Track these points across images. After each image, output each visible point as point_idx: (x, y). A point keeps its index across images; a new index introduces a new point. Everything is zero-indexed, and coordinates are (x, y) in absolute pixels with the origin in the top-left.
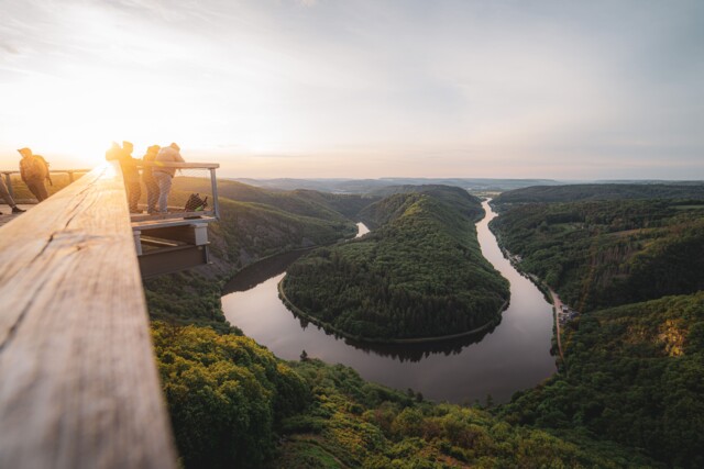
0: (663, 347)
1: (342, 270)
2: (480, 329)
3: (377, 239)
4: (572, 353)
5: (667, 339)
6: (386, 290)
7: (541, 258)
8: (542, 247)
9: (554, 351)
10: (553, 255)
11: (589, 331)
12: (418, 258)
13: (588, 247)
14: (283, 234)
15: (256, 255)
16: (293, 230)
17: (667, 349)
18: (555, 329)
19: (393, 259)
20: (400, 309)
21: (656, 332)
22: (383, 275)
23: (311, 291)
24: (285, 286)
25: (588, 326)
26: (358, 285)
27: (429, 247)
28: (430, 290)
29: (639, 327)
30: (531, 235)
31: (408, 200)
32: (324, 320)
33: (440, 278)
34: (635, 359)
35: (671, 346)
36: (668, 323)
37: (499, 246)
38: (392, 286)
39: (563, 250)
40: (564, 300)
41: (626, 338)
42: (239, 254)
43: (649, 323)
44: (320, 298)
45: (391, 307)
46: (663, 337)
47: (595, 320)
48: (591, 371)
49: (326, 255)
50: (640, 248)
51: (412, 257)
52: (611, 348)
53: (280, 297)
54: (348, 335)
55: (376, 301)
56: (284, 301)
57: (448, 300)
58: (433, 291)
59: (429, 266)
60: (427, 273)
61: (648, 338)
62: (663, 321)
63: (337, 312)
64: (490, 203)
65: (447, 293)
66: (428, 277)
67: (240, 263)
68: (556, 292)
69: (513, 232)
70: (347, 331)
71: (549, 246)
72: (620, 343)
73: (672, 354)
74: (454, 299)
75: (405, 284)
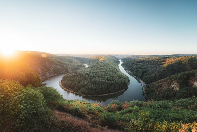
0: (173, 88)
1: (81, 76)
2: (123, 90)
3: (91, 68)
4: (149, 94)
5: (174, 86)
6: (95, 80)
7: (136, 71)
8: (136, 69)
9: (143, 94)
10: (139, 70)
11: (152, 88)
12: (104, 72)
13: (147, 68)
14: (61, 67)
15: (52, 74)
16: (65, 66)
17: (174, 89)
18: (143, 89)
19: (96, 72)
20: (100, 86)
21: (171, 85)
22: (94, 76)
23: (71, 83)
24: (61, 82)
25: (152, 86)
26: (86, 80)
27: (106, 69)
28: (108, 80)
29: (165, 85)
30: (133, 66)
31: (100, 58)
32: (75, 92)
33: (111, 77)
34: (167, 93)
35: (176, 88)
36: (173, 82)
37: (125, 69)
38: (96, 79)
39: (141, 69)
40: (144, 81)
41: (162, 88)
42: (46, 74)
43: (168, 83)
44: (74, 84)
45: (96, 85)
46: (173, 86)
47: (153, 85)
48: (155, 98)
49: (75, 73)
50: (160, 67)
51: (102, 71)
52: (159, 91)
53: (60, 85)
54: (83, 95)
55: (92, 84)
56: (61, 86)
57: (113, 82)
58: (109, 80)
59: (107, 74)
60: (106, 75)
61: (169, 87)
62: (172, 81)
63: (79, 89)
64: (121, 60)
65: (113, 80)
66: (107, 76)
67: (46, 76)
68: (141, 79)
69: (128, 66)
70: (82, 94)
71: (138, 68)
72: (161, 90)
73: (176, 90)
74: (115, 82)
75: (100, 79)
